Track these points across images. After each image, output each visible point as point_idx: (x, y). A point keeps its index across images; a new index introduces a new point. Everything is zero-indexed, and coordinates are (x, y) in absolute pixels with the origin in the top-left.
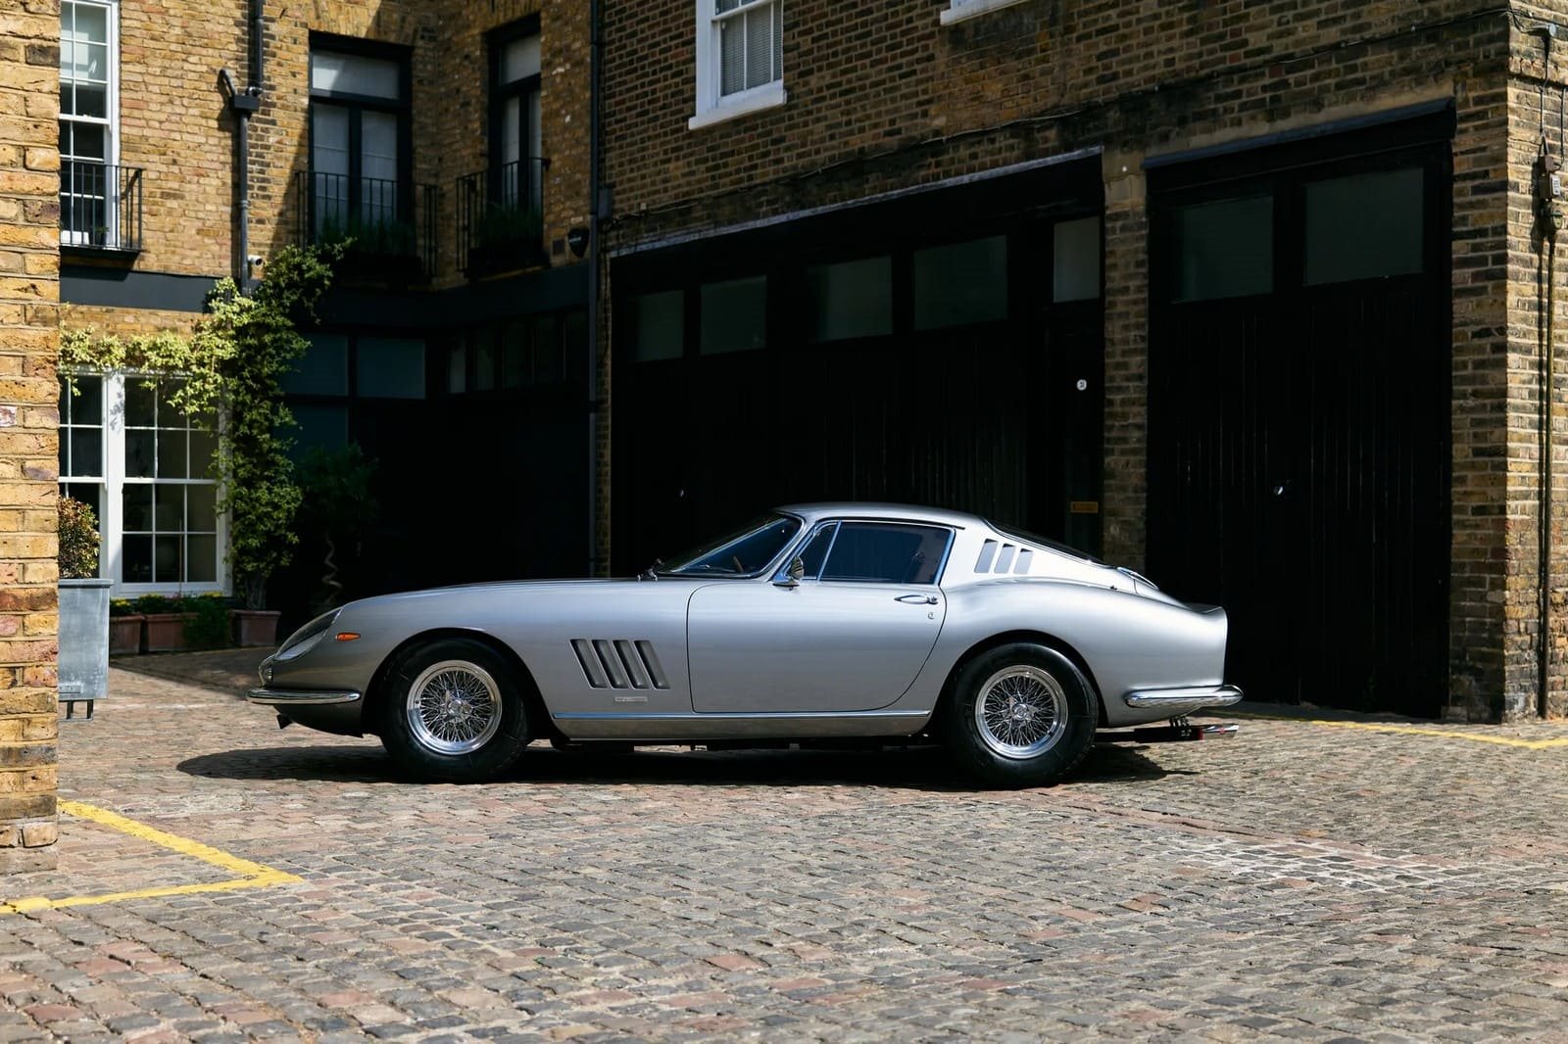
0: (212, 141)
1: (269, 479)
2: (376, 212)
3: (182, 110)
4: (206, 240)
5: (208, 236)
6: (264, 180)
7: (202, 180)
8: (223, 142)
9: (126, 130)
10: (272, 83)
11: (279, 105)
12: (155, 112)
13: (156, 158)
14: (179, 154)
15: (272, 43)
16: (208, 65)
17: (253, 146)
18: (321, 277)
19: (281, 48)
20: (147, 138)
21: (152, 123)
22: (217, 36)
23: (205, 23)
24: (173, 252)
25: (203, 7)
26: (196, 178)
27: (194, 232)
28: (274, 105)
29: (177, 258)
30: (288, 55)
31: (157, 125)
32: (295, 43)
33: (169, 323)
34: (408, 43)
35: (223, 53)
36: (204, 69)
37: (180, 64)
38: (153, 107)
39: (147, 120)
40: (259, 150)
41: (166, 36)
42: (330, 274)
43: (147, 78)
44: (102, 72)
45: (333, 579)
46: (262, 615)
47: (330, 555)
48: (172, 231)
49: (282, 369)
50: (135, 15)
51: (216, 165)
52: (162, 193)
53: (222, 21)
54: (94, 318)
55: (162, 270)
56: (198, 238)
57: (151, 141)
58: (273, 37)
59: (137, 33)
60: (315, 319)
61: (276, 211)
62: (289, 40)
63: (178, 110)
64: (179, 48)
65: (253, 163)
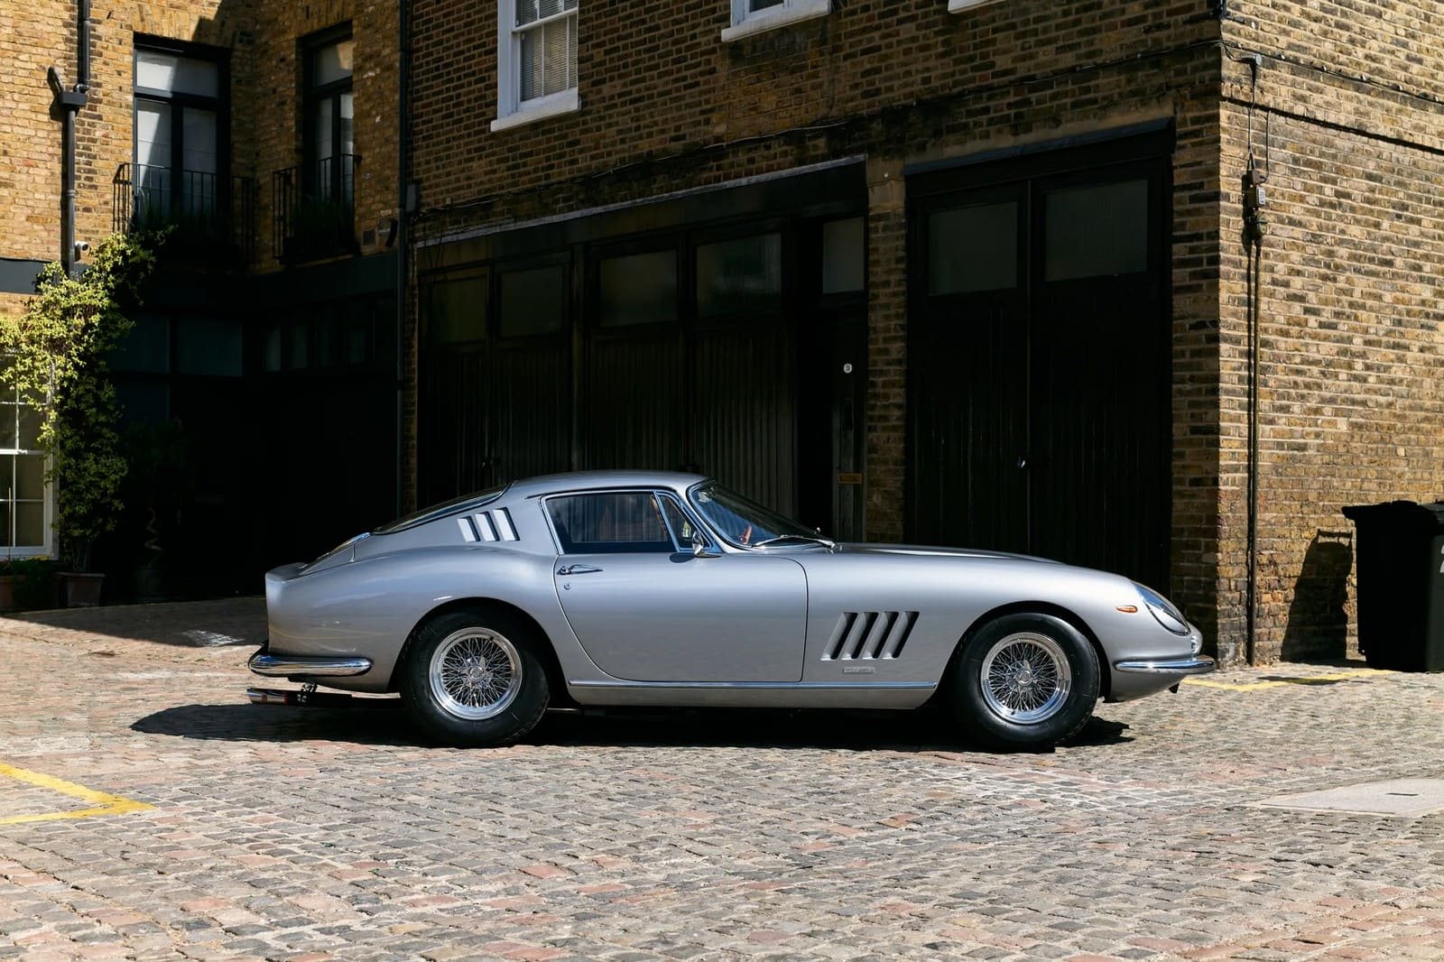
0: (40, 134)
1: (96, 451)
2: (196, 203)
3: (13, 105)
4: (35, 227)
5: (37, 222)
6: (90, 171)
7: (31, 171)
8: (52, 135)
10: (99, 81)
11: (104, 101)
14: (9, 146)
15: (99, 43)
16: (37, 63)
17: (81, 139)
18: (144, 262)
19: (107, 48)
22: (46, 36)
23: (36, 24)
24: (3, 237)
25: (33, 10)
26: (26, 168)
27: (23, 218)
28: (100, 101)
29: (7, 243)
30: (115, 55)
32: (120, 44)
33: (1, 304)
34: (228, 46)
35: (52, 52)
36: (34, 66)
37: (11, 61)
40: (85, 143)
42: (153, 259)
45: (155, 544)
46: (87, 577)
47: (151, 522)
48: (3, 218)
49: (108, 348)
51: (46, 157)
53: (51, 21)
56: (27, 224)
58: (99, 38)
60: (138, 301)
61: (102, 200)
62: (116, 41)
63: (8, 104)
64: (10, 46)
65: (81, 155)
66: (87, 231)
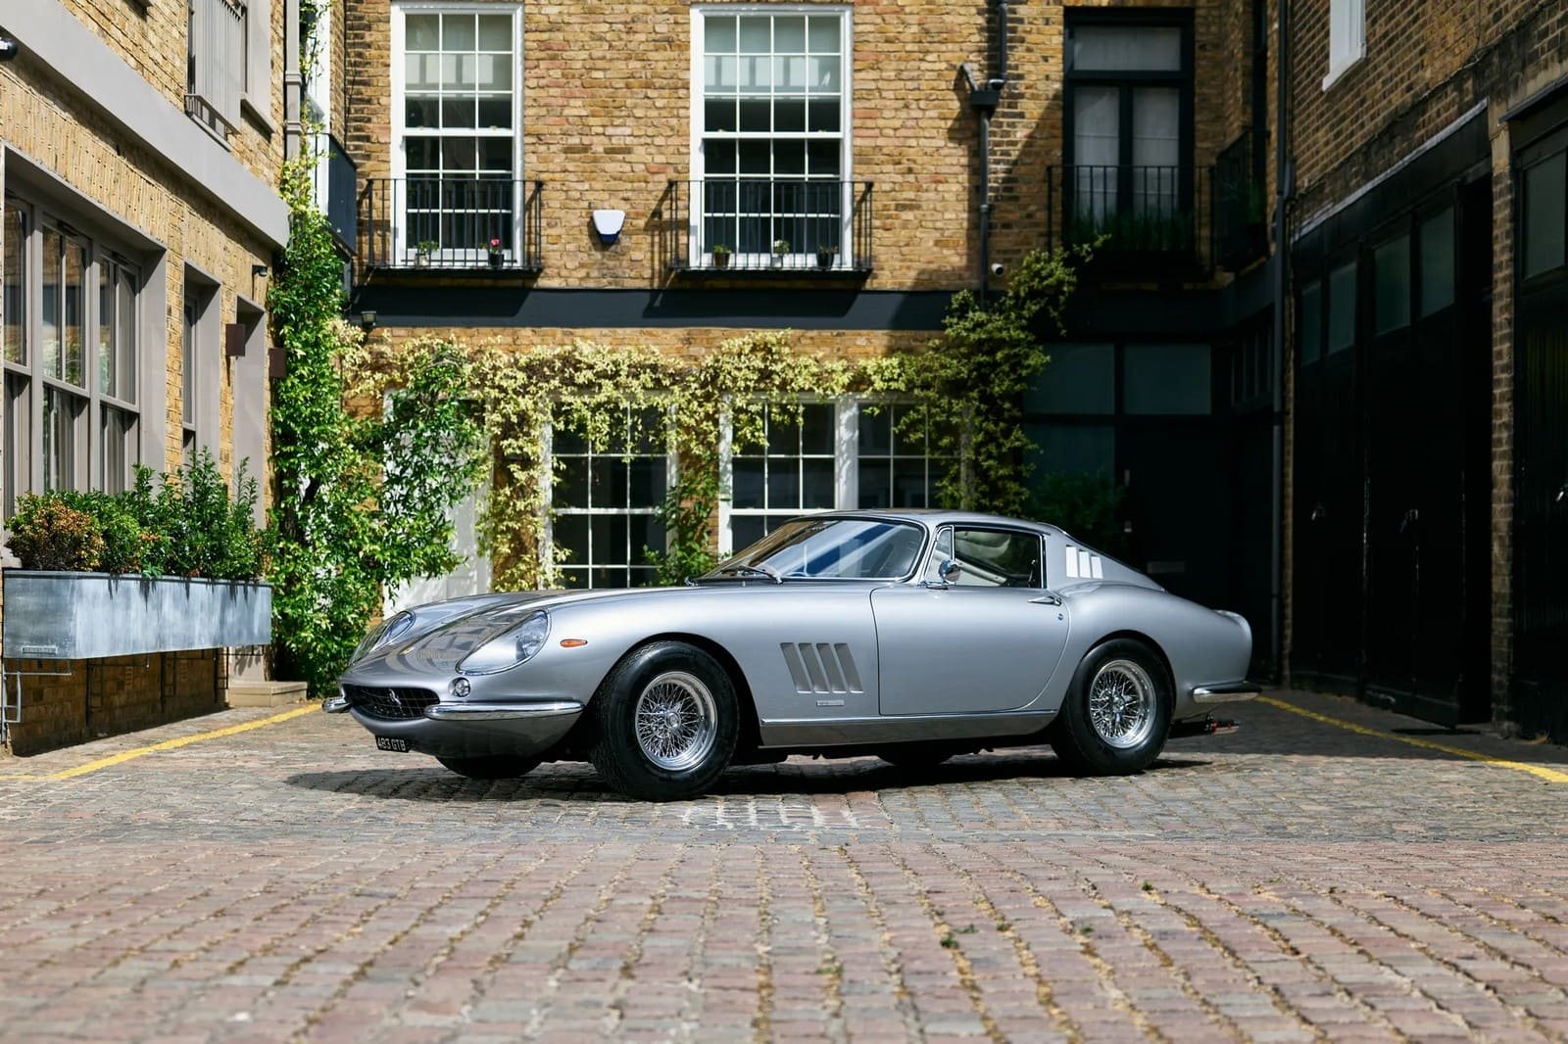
0: (951, 143)
3: (919, 114)
4: (945, 252)
5: (947, 246)
6: (1010, 180)
7: (940, 187)
8: (965, 143)
9: (858, 142)
10: (1020, 72)
11: (1027, 95)
12: (890, 119)
13: (889, 168)
14: (915, 162)
15: (1020, 27)
16: (947, 62)
17: (998, 144)
18: (1061, 283)
19: (1030, 32)
20: (880, 148)
21: (886, 131)
22: (957, 29)
23: (945, 17)
24: (908, 268)
26: (934, 186)
27: (931, 243)
28: (1021, 96)
29: (912, 274)
30: (1041, 38)
31: (891, 132)
32: (1047, 24)
33: (904, 343)
34: (1187, 4)
35: (964, 46)
36: (943, 66)
37: (916, 64)
38: (887, 114)
39: (881, 129)
40: (1005, 148)
41: (901, 37)
42: (1074, 279)
43: (881, 84)
44: (836, 84)
48: (907, 245)
49: (1018, 387)
50: (868, 19)
51: (953, 169)
52: (897, 206)
53: (963, 11)
54: (824, 343)
55: (896, 288)
56: (936, 249)
57: (885, 151)
58: (1021, 21)
59: (870, 37)
60: (1060, 330)
61: (1024, 213)
62: (1040, 21)
63: (914, 114)
64: (916, 47)
65: (997, 162)
66: (1005, 252)
